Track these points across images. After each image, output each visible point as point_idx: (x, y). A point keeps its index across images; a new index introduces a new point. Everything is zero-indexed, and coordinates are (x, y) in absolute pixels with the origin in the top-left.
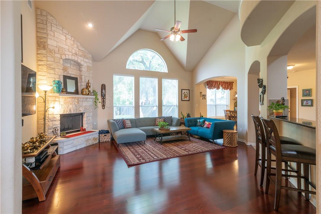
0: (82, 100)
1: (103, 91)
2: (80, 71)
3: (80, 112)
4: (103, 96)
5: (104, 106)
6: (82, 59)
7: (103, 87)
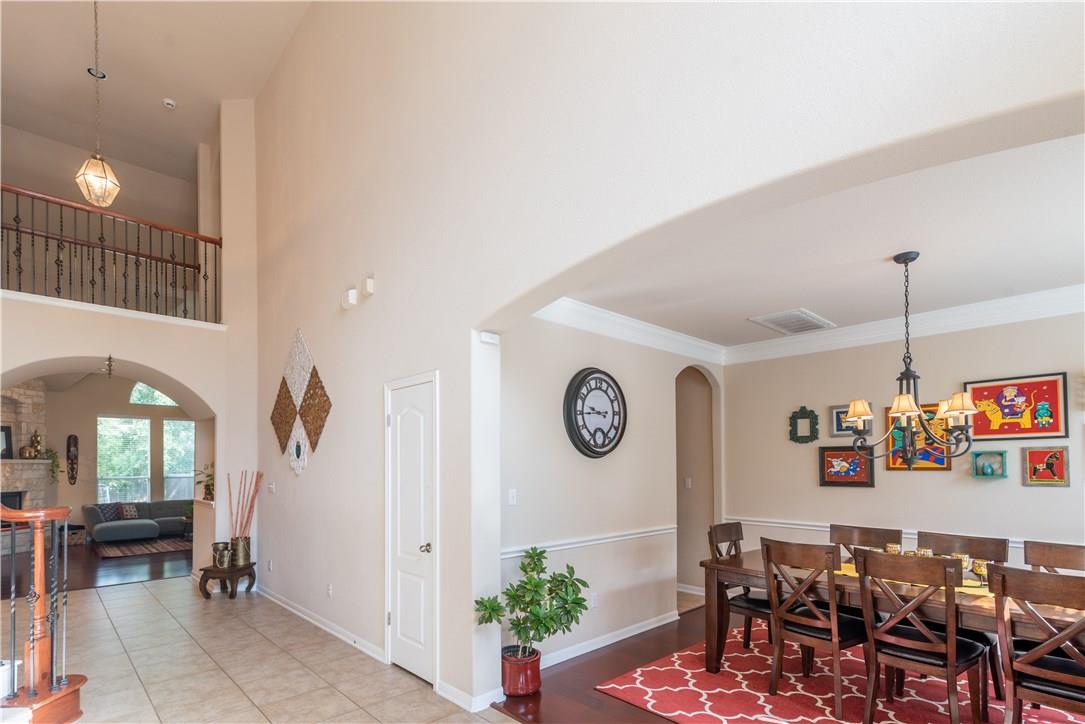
0: (20, 467)
1: (72, 449)
2: (17, 413)
3: (15, 490)
4: (72, 460)
5: (73, 478)
6: (22, 391)
7: (72, 441)
